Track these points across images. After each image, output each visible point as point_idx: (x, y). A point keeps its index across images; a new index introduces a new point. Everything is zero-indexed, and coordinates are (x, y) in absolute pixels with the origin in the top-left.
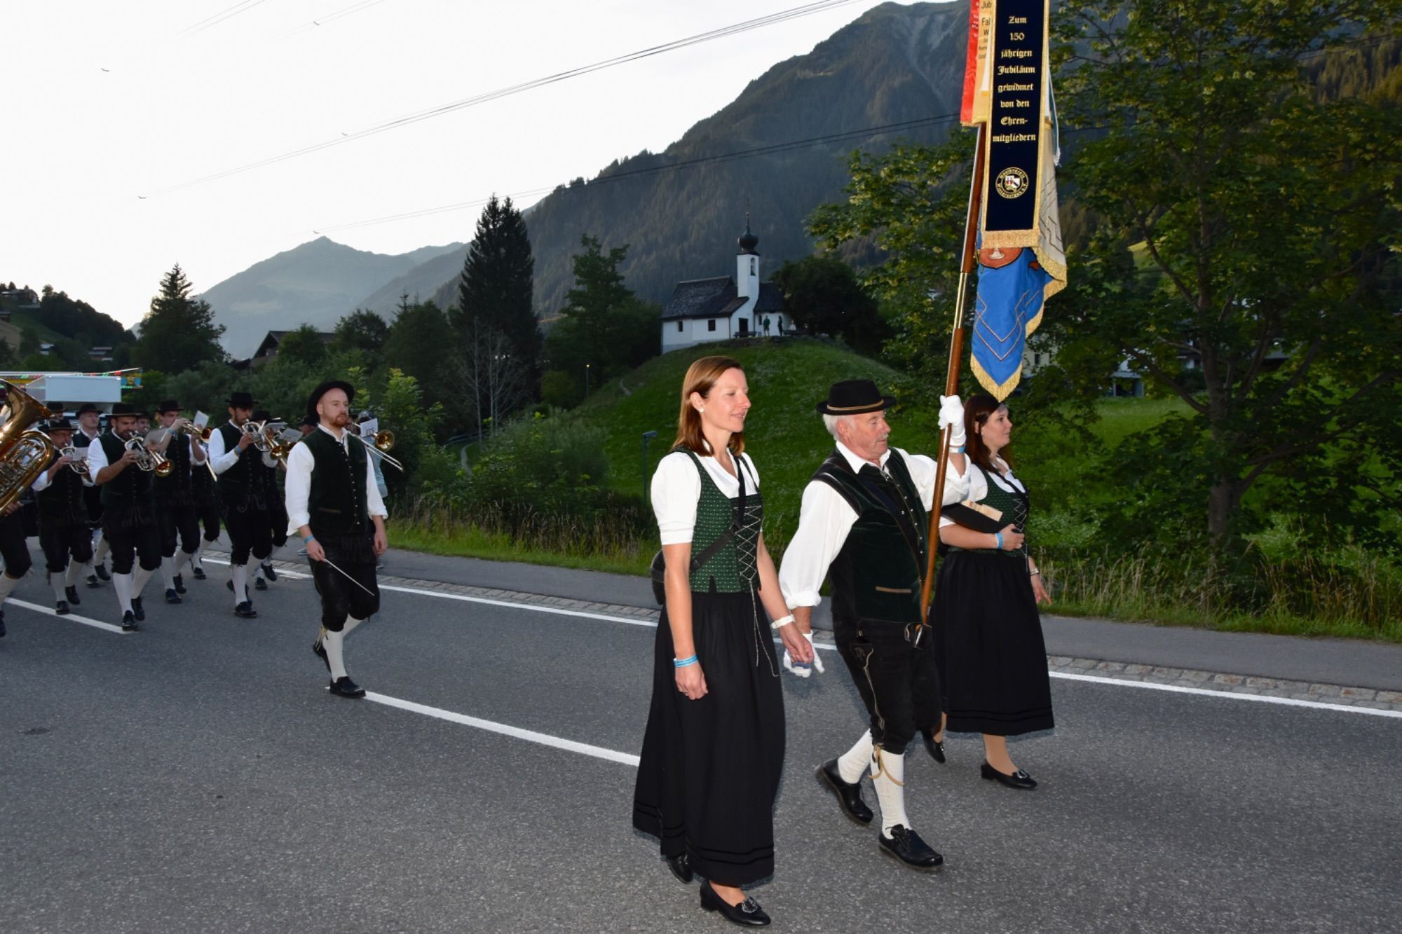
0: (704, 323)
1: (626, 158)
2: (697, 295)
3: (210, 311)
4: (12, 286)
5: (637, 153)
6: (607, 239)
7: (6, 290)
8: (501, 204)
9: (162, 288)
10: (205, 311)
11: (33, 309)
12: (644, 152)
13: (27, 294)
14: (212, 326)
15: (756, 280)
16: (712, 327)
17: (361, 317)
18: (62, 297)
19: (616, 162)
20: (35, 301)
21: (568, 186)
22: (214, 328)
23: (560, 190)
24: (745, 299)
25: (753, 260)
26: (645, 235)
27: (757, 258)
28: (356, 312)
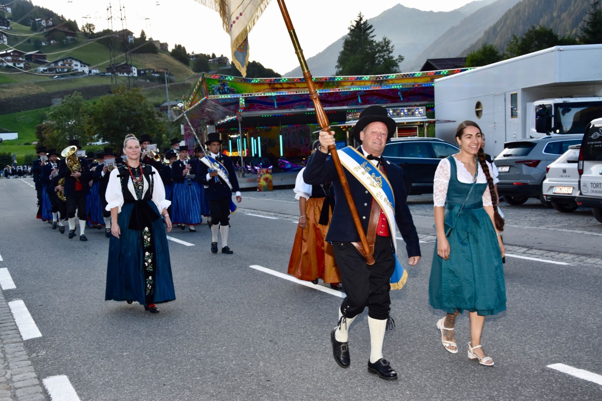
3: (390, 45)
4: (214, 55)
7: (210, 58)
10: (387, 46)
11: (226, 68)
13: (223, 60)
14: (392, 57)
17: (536, 32)
20: (227, 63)
22: (394, 59)
28: (531, 29)
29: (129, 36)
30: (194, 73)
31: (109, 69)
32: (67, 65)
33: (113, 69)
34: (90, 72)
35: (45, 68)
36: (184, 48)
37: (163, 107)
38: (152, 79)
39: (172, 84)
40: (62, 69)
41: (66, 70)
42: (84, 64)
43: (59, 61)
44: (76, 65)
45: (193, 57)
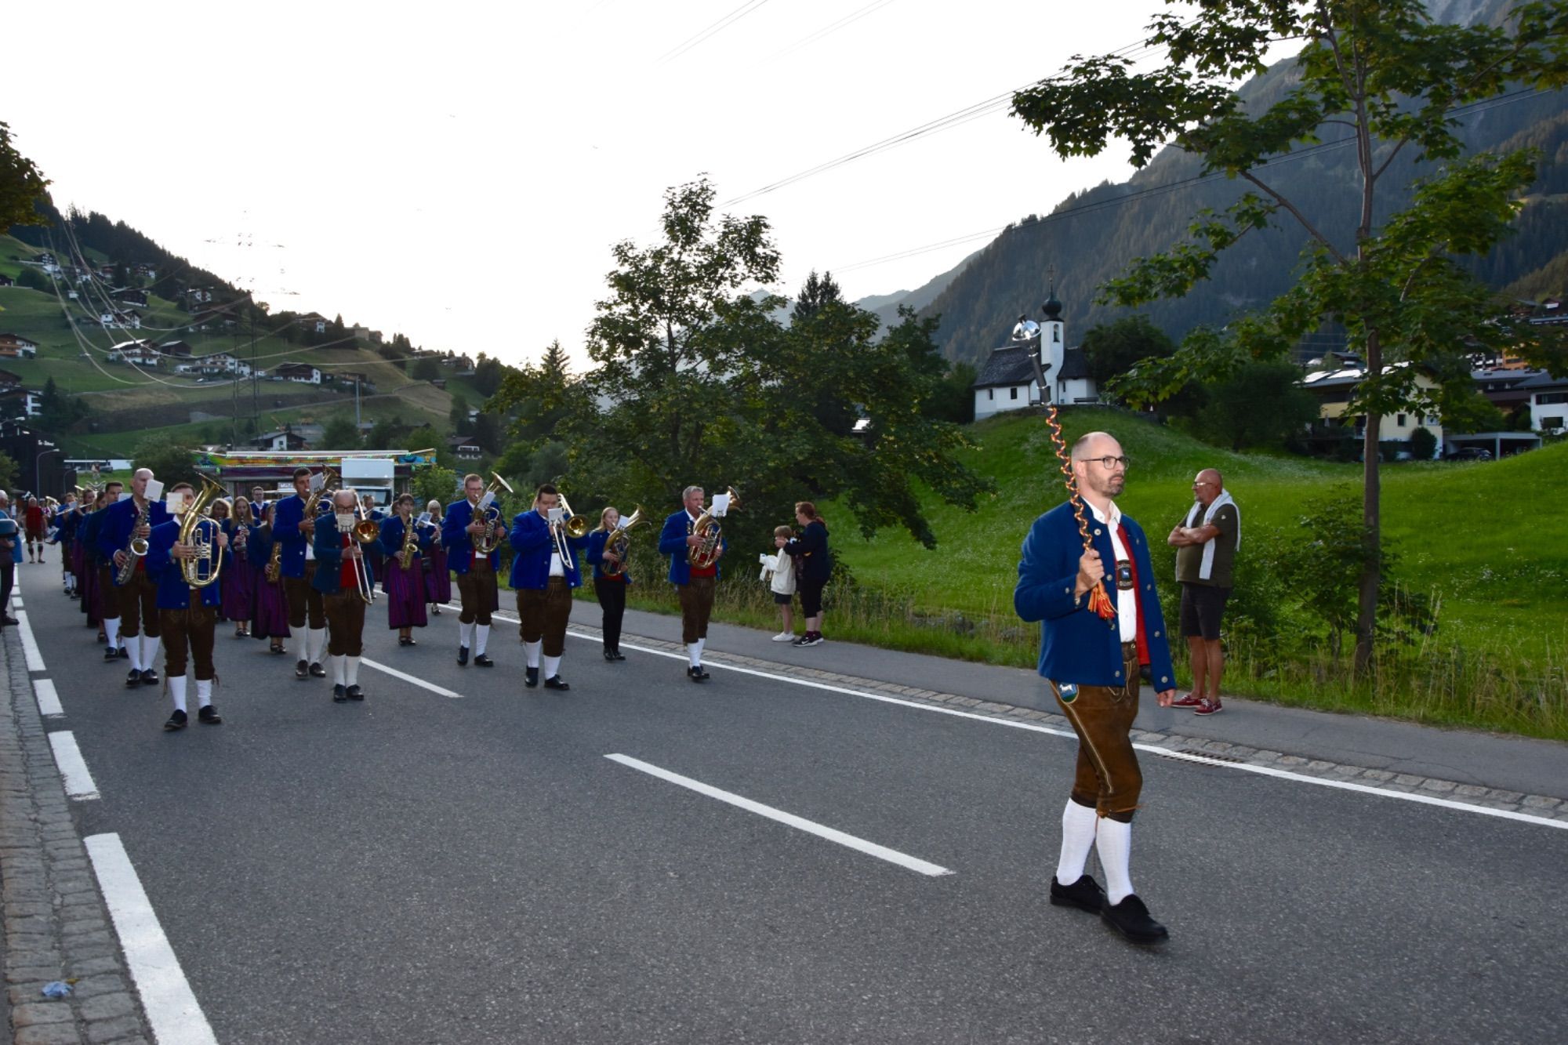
0: (1007, 391)
1: (1085, 191)
2: (1008, 363)
4: (451, 353)
5: (1096, 184)
7: (445, 357)
8: (820, 280)
9: (543, 362)
11: (468, 376)
12: (1106, 182)
13: (464, 361)
15: (1060, 347)
16: (1014, 396)
18: (495, 364)
19: (1073, 195)
20: (470, 367)
21: (1018, 223)
23: (1009, 229)
24: (1048, 366)
25: (1056, 326)
27: (1061, 324)
30: (411, 381)
31: (279, 372)
33: (286, 371)
34: (252, 373)
35: (187, 367)
36: (407, 341)
38: (342, 389)
39: (370, 397)
40: (212, 369)
41: (216, 371)
45: (418, 354)
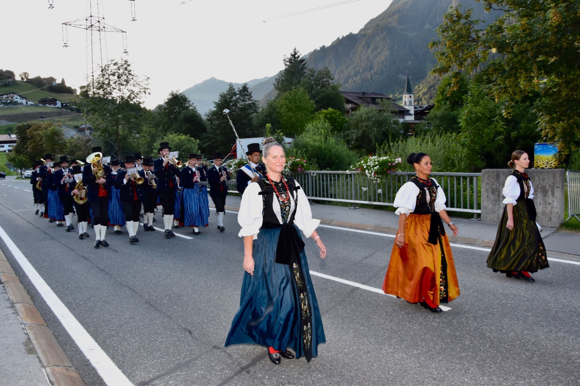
6: (338, 71)
26: (354, 68)
29: (53, 82)
32: (10, 98)
37: (81, 128)
42: (22, 97)
43: (4, 95)
44: (17, 98)
